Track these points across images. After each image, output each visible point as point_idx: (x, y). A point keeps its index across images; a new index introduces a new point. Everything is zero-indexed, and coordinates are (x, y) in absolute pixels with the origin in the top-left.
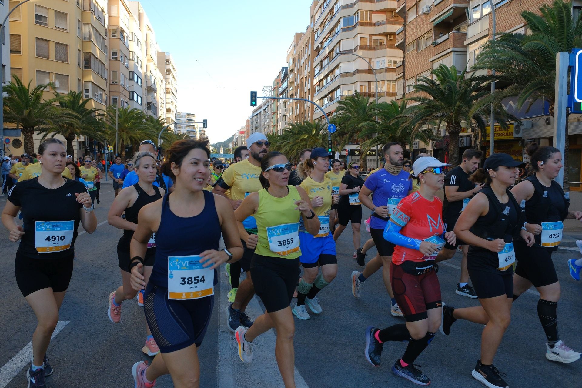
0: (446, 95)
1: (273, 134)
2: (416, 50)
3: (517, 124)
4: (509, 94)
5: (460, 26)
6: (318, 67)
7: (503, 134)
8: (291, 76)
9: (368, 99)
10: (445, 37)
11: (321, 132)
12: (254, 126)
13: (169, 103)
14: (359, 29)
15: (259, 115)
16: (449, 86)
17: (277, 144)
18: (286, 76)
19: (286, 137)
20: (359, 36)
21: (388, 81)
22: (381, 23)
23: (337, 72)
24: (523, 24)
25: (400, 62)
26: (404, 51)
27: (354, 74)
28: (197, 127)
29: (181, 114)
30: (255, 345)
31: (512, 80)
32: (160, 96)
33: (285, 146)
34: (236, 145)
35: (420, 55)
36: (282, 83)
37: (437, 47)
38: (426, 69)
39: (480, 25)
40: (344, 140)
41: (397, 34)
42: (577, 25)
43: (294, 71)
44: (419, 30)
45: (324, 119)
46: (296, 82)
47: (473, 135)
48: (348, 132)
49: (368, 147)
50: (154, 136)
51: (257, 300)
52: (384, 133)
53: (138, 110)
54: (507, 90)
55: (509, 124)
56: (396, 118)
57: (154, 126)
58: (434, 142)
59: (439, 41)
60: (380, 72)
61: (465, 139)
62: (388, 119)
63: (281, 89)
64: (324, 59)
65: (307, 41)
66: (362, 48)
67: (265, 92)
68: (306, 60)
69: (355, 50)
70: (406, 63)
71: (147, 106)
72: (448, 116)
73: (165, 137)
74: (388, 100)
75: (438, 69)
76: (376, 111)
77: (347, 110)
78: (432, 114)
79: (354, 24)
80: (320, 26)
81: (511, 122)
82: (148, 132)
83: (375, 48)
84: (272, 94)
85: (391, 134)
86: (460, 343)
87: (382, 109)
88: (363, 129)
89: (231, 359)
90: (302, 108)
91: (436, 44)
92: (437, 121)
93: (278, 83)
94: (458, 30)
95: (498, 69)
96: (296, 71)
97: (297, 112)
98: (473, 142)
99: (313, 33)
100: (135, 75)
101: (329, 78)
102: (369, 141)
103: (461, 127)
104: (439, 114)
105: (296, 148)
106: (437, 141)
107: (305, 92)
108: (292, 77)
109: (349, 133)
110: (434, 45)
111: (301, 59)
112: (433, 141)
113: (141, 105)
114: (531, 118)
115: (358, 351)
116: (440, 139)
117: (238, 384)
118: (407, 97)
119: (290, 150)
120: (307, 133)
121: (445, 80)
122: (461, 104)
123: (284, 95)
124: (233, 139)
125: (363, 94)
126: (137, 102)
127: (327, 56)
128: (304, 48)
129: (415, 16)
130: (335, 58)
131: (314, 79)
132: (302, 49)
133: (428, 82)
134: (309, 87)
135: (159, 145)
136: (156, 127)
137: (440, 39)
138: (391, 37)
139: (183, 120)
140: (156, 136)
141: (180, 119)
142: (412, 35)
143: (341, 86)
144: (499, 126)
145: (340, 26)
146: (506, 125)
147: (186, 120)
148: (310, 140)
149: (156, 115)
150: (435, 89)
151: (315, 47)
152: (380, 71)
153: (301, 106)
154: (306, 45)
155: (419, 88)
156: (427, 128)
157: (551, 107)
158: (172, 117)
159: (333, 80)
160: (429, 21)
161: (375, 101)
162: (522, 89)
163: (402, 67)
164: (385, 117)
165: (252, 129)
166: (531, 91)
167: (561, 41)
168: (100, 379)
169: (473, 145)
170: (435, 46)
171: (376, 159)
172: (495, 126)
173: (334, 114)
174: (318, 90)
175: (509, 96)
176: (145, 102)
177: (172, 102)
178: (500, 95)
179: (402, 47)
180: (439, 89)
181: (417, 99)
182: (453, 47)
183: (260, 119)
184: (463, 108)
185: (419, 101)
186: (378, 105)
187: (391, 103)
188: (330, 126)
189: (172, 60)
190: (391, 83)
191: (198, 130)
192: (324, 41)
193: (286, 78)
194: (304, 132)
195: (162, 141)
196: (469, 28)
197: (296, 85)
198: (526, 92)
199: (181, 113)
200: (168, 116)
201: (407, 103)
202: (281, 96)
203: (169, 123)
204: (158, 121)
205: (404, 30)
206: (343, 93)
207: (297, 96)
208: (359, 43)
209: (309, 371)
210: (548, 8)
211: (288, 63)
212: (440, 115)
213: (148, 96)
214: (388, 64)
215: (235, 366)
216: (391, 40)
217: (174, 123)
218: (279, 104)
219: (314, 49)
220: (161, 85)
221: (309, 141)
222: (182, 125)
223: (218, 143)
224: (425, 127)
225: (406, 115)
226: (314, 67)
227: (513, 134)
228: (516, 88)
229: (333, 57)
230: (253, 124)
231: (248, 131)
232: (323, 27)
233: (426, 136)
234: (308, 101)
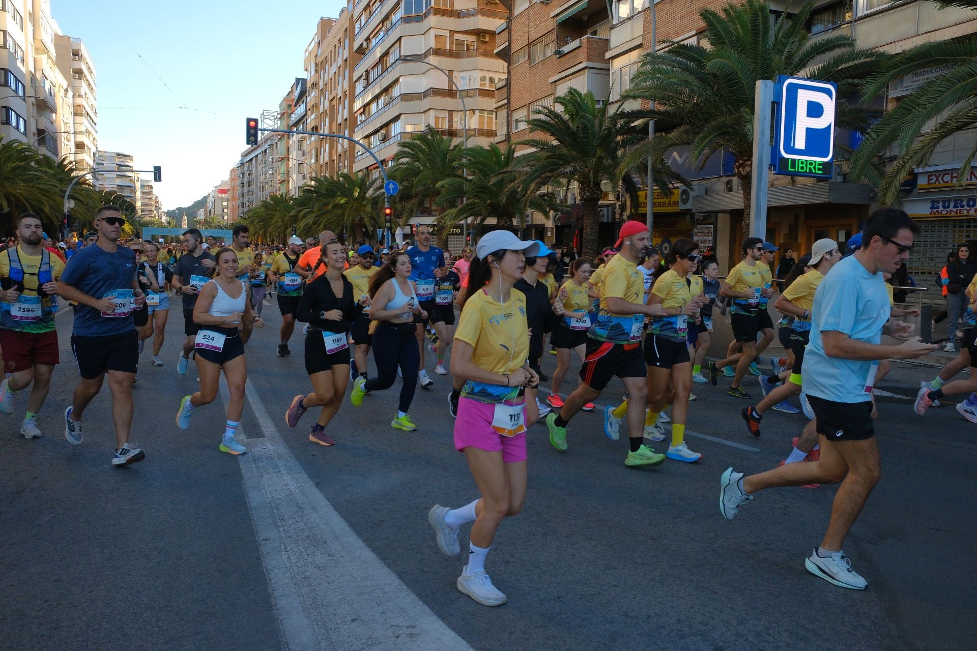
0: (579, 138)
1: (282, 196)
2: (528, 62)
3: (685, 187)
4: (677, 142)
5: (597, 27)
6: (362, 80)
7: (664, 203)
8: (313, 94)
9: (451, 141)
10: (576, 43)
11: (370, 193)
12: (246, 180)
13: (81, 133)
14: (433, 20)
15: (254, 161)
16: (584, 124)
17: (292, 214)
18: (303, 93)
19: (306, 201)
20: (432, 33)
21: (481, 110)
22: (470, 12)
23: (395, 92)
24: (694, 32)
25: (501, 80)
26: (509, 64)
27: (425, 97)
28: (136, 178)
29: (105, 154)
30: (330, 558)
31: (682, 119)
32: (63, 118)
33: (304, 216)
34: (212, 214)
35: (534, 71)
36: (296, 105)
37: (563, 59)
38: (544, 95)
39: (629, 29)
40: (410, 209)
41: (497, 33)
42: (776, 40)
43: (317, 87)
44: (533, 29)
45: (373, 171)
46: (321, 106)
47: (618, 204)
48: (417, 195)
49: (452, 221)
50: (56, 193)
51: (311, 483)
52: (479, 198)
53: (21, 143)
54: (674, 134)
55: (672, 188)
56: (501, 174)
57: (54, 175)
58: (556, 214)
59: (566, 49)
60: (468, 96)
61: (605, 209)
62: (486, 175)
63: (294, 118)
64: (373, 68)
65: (341, 35)
66: (437, 52)
67: (266, 121)
68: (340, 67)
69: (426, 55)
70: (512, 83)
71: (36, 138)
72: (582, 173)
73: (77, 196)
74: (484, 143)
75: (566, 96)
76: (464, 160)
77: (415, 158)
78: (557, 169)
79: (424, 11)
80: (365, 9)
81: (676, 185)
82: (41, 186)
83: (458, 54)
84: (278, 124)
85: (490, 199)
86: (653, 529)
87: (475, 157)
88: (444, 191)
89: (293, 585)
90: (334, 151)
91: (560, 55)
92: (564, 181)
93: (288, 105)
94: (595, 33)
95: (662, 100)
96: (321, 85)
97: (324, 157)
98: (617, 216)
99: (352, 22)
100: (12, 76)
101: (382, 101)
102: (453, 211)
103: (602, 191)
104: (568, 169)
105: (325, 220)
106: (562, 211)
107: (339, 123)
108: (315, 96)
109: (419, 196)
110: (558, 56)
111: (331, 66)
112: (555, 212)
113: (25, 134)
114: (704, 179)
115: (503, 554)
116: (565, 209)
117: (318, 625)
118: (514, 139)
119: (314, 223)
120: (344, 195)
121: (577, 113)
122: (602, 155)
123: (301, 127)
124: (206, 202)
125: (440, 132)
126: (17, 128)
127: (378, 62)
128: (337, 47)
129: (527, 5)
130: (391, 68)
131: (354, 102)
132: (333, 48)
133: (552, 116)
134: (346, 115)
135: (66, 211)
136: (59, 177)
137: (567, 46)
138: (485, 38)
139: (110, 165)
140: (59, 193)
141: (103, 164)
142: (521, 37)
143: (402, 116)
144: (659, 191)
145: (400, 13)
146: (669, 189)
147: (115, 165)
148: (349, 207)
149: (57, 155)
150: (562, 127)
151: (356, 46)
152: (467, 93)
153: (331, 149)
154: (340, 41)
155: (536, 125)
156: (546, 191)
157: (737, 164)
158: (87, 159)
159: (388, 106)
160: (549, 16)
161: (462, 143)
162: (696, 133)
163: (505, 89)
164: (481, 171)
165: (243, 186)
166: (711, 137)
167: (754, 63)
168: (55, 642)
169: (618, 220)
170: (558, 58)
171: (464, 241)
172: (654, 191)
173: (390, 164)
174: (362, 122)
175: (677, 144)
176: (33, 129)
177: (88, 132)
178: (664, 142)
179: (505, 55)
180: (569, 128)
181: (532, 143)
182: (588, 60)
183: (258, 169)
184: (605, 160)
185: (537, 147)
186: (466, 150)
187: (489, 148)
188: (388, 184)
189: (84, 51)
190: (485, 114)
191: (138, 185)
192: (371, 37)
193: (304, 98)
194: (339, 193)
195: (72, 204)
196: (613, 31)
197: (321, 110)
198: (704, 138)
199: (105, 152)
200: (80, 157)
201: (515, 148)
202: (295, 129)
203: (83, 170)
204: (61, 165)
205: (509, 27)
206: (405, 128)
207: (325, 130)
208: (433, 45)
209: (433, 592)
210: (735, 10)
211: (306, 70)
212: (570, 171)
213: (39, 118)
214: (480, 82)
215: (303, 596)
216: (486, 42)
217: (92, 170)
218: (291, 142)
219: (355, 49)
220: (64, 98)
221: (348, 210)
222: (106, 175)
223: (177, 209)
224: (543, 190)
225: (516, 168)
226: (354, 81)
227: (678, 203)
228: (686, 132)
229: (388, 65)
230: (243, 177)
231: (233, 189)
232: (370, 12)
233: (545, 204)
234: (344, 138)
